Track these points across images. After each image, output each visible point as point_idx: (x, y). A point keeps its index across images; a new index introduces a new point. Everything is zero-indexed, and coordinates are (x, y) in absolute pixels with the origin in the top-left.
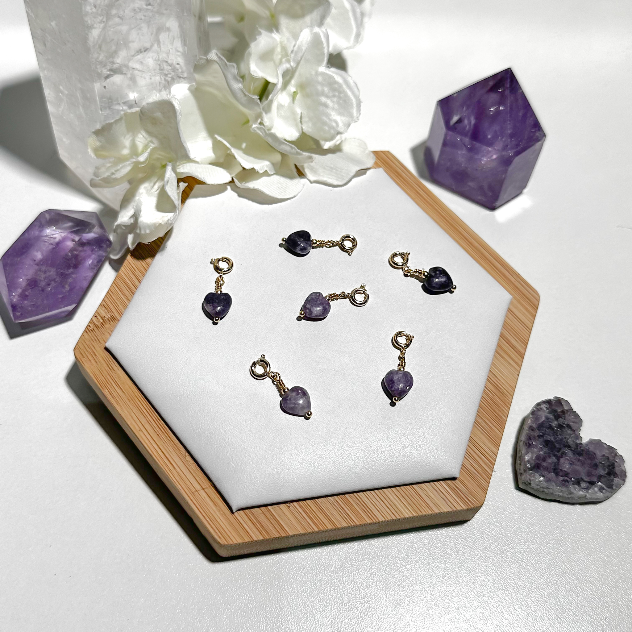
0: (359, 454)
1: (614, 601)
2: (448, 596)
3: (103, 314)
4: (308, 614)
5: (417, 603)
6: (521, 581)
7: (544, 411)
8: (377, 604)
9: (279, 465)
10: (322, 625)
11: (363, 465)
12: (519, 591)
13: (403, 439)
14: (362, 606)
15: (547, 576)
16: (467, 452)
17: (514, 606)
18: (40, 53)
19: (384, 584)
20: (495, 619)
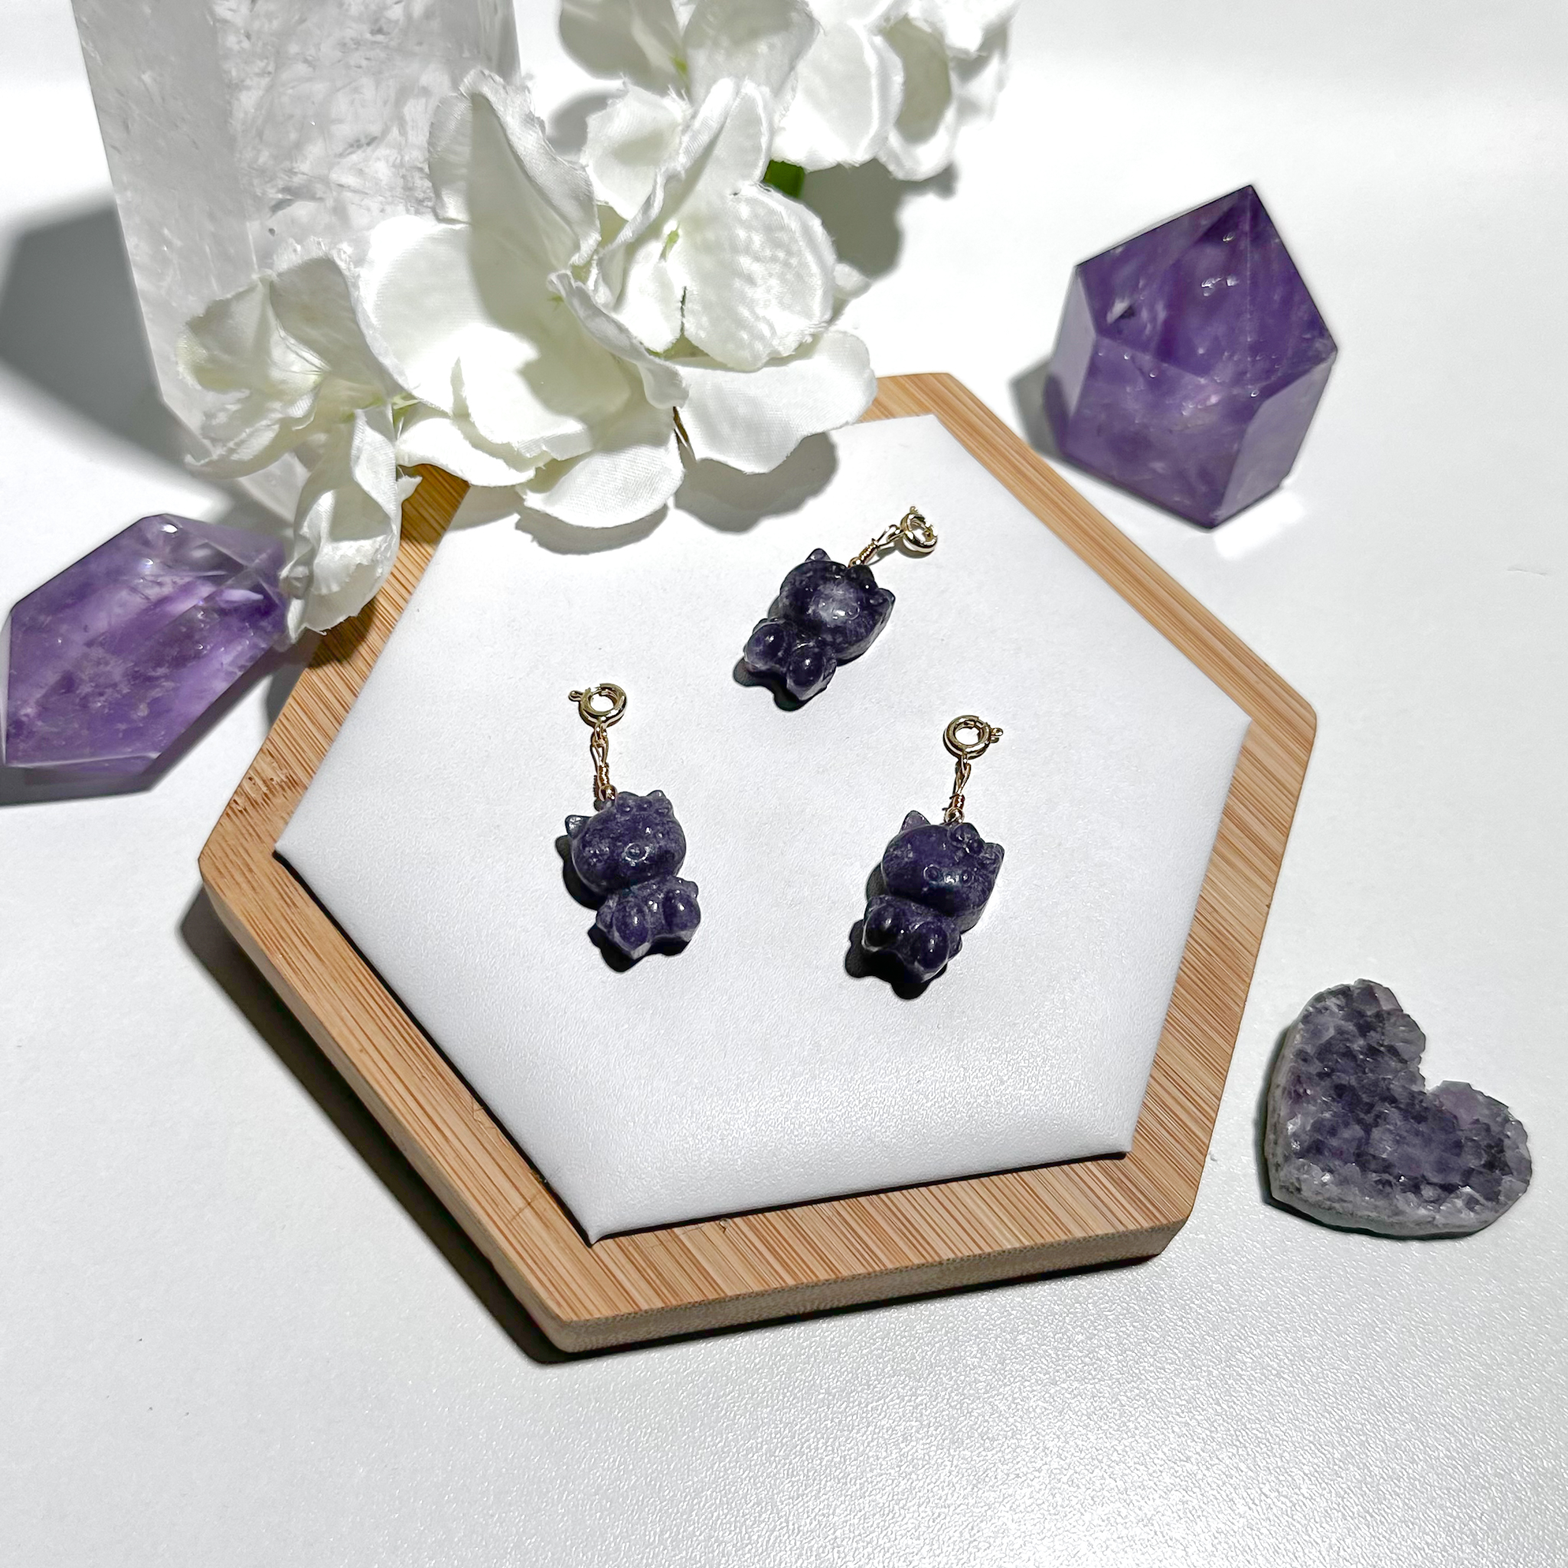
0: (890, 1099)
1: (1502, 1472)
2: (1101, 1462)
3: (269, 773)
4: (763, 1504)
5: (1025, 1478)
6: (1278, 1424)
7: (1332, 1014)
8: (928, 1481)
9: (698, 1128)
10: (796, 1531)
11: (900, 1126)
12: (1272, 1448)
13: (995, 1061)
14: (894, 1485)
15: (1339, 1412)
16: (1149, 1092)
17: (1262, 1486)
18: (114, 147)
19: (947, 1433)
20: (1215, 1517)
